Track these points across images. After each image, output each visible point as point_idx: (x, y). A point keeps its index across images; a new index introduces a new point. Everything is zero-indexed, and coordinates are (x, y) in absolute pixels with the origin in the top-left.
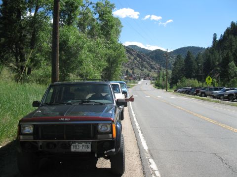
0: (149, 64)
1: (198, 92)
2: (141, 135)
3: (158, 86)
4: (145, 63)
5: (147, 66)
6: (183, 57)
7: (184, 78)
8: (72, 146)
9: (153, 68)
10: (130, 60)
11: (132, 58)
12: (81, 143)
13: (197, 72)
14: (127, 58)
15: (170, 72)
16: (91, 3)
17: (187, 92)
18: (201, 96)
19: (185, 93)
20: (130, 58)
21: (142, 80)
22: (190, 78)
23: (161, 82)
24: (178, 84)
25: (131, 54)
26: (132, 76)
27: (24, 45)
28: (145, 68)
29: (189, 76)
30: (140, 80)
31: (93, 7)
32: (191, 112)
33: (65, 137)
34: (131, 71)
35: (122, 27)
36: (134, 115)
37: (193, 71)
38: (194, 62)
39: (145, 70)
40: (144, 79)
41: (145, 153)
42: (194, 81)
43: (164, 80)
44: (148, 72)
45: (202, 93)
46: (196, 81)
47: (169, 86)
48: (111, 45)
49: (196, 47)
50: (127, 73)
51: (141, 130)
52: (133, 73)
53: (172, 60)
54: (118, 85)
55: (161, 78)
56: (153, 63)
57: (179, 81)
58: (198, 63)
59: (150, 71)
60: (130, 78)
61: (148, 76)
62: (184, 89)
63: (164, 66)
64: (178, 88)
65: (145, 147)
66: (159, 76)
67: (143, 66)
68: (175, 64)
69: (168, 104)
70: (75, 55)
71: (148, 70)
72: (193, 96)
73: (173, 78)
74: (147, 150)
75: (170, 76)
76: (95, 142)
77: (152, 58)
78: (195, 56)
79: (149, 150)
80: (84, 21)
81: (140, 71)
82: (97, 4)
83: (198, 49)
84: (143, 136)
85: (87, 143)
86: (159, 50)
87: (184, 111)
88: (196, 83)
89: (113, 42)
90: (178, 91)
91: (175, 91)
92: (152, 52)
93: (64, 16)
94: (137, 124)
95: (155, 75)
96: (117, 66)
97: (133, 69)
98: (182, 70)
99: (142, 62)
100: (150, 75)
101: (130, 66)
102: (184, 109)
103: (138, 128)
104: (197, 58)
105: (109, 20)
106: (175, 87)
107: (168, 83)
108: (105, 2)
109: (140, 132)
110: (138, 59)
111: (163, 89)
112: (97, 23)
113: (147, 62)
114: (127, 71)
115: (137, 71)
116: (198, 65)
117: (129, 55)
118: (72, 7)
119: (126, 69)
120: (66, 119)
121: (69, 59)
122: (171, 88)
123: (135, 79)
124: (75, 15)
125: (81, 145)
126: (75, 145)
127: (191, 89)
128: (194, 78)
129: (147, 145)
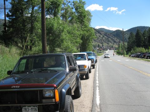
0: (112, 40)
1: (145, 56)
2: (98, 91)
3: (119, 53)
4: (110, 39)
5: (111, 41)
6: (135, 34)
7: (136, 47)
8: (23, 109)
9: (115, 42)
10: (100, 38)
11: (102, 36)
12: (30, 107)
13: (144, 42)
14: (98, 36)
15: (126, 44)
16: (69, 2)
17: (138, 57)
18: (147, 58)
19: (136, 57)
20: (100, 37)
21: (108, 50)
22: (140, 47)
23: (120, 50)
24: (131, 51)
25: (101, 34)
26: (102, 48)
27: (25, 31)
28: (110, 42)
29: (139, 46)
30: (107, 50)
31: (71, 4)
32: (139, 71)
33: (17, 102)
34: (101, 45)
35: (92, 16)
36: (97, 75)
37: (141, 42)
38: (142, 36)
39: (110, 44)
40: (110, 50)
41: (96, 108)
42: (142, 49)
43: (122, 49)
44: (112, 45)
45: (147, 57)
46: (144, 49)
47: (125, 53)
48: (85, 29)
49: (143, 27)
50: (99, 46)
51: (99, 87)
52: (103, 46)
53: (127, 36)
54: (85, 54)
55: (121, 48)
56: (115, 39)
57: (132, 49)
58: (144, 37)
59: (114, 44)
60: (101, 49)
61: (112, 47)
62: (135, 54)
63: (122, 40)
64: (132, 54)
65: (98, 102)
66: (119, 47)
67: (109, 41)
68: (129, 38)
69: (124, 65)
70: (59, 36)
71: (112, 43)
72: (142, 59)
73: (128, 48)
74: (98, 105)
75: (126, 46)
76: (41, 105)
77: (114, 36)
78: (142, 32)
79: (100, 105)
80: (66, 14)
81: (107, 44)
82: (73, 2)
83: (144, 27)
84: (99, 92)
85: (34, 106)
86: (118, 30)
87: (134, 70)
88: (143, 50)
89: (86, 27)
90: (131, 56)
91: (130, 56)
92: (114, 32)
93: (52, 12)
94: (97, 82)
95: (117, 47)
96: (89, 42)
97: (102, 43)
98: (134, 42)
99: (108, 39)
100: (114, 47)
101: (100, 41)
102: (134, 69)
103: (98, 85)
104: (144, 33)
105: (82, 12)
106: (130, 54)
107: (125, 51)
108: (79, 1)
109: (97, 88)
110: (105, 37)
111: (122, 55)
112: (75, 15)
113: (111, 38)
114: (99, 45)
115: (105, 45)
116: (145, 38)
117: (99, 34)
118: (56, 5)
119: (98, 44)
120: (16, 87)
121: (54, 39)
122: (127, 54)
123: (104, 50)
124: (58, 10)
125: (30, 108)
126: (25, 108)
127: (140, 54)
128: (142, 47)
129: (100, 100)
